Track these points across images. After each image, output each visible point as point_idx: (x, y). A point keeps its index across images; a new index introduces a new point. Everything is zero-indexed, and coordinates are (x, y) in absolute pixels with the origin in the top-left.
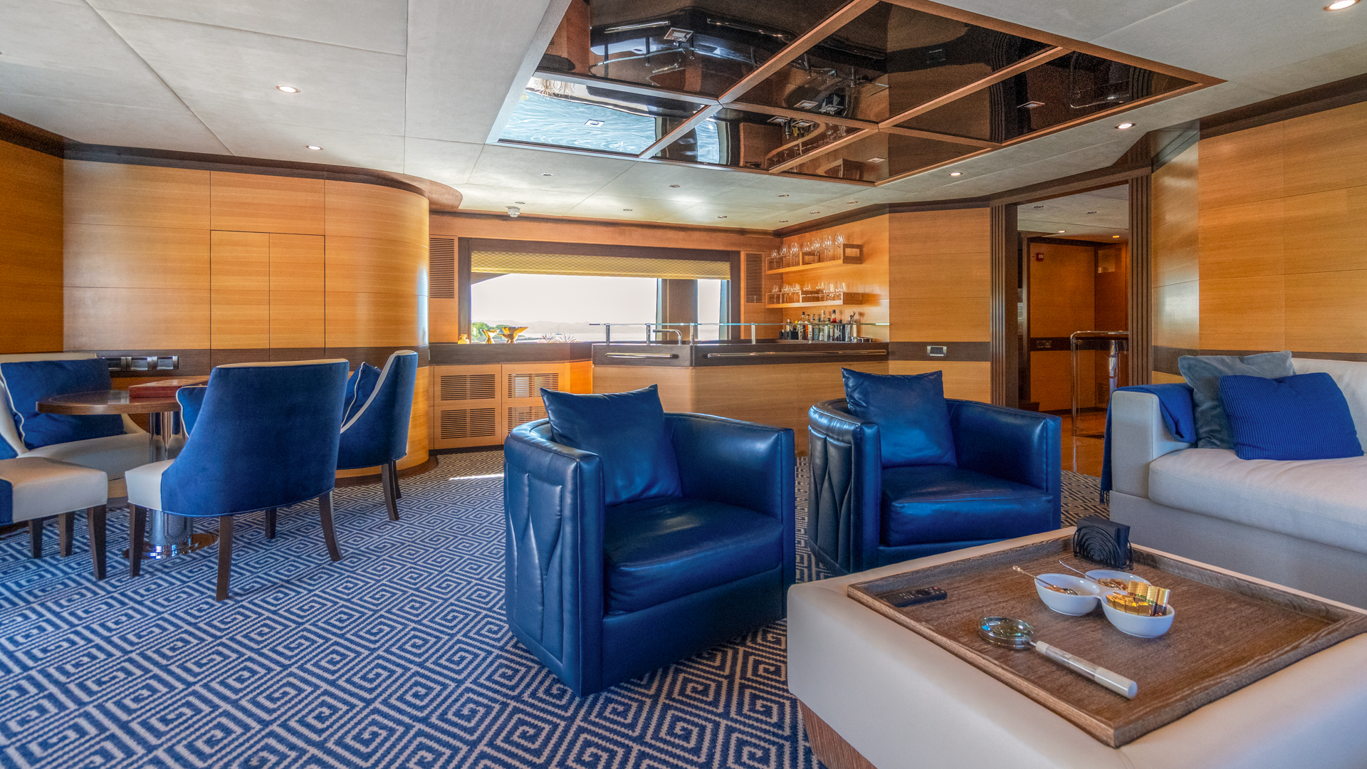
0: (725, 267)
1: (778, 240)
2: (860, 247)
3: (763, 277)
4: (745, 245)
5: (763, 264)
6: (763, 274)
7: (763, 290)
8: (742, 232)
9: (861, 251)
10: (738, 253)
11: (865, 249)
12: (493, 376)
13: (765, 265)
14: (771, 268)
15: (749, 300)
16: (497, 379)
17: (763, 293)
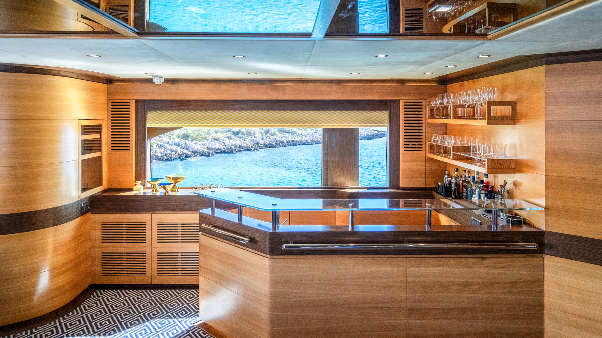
0: (385, 115)
1: (442, 87)
2: (513, 104)
3: (424, 125)
4: (402, 94)
5: (424, 112)
6: (424, 121)
7: (424, 138)
8: (402, 82)
9: (514, 110)
10: (398, 101)
11: (518, 107)
12: (144, 224)
13: (426, 113)
14: (432, 116)
15: (407, 149)
16: (148, 226)
17: (424, 142)
